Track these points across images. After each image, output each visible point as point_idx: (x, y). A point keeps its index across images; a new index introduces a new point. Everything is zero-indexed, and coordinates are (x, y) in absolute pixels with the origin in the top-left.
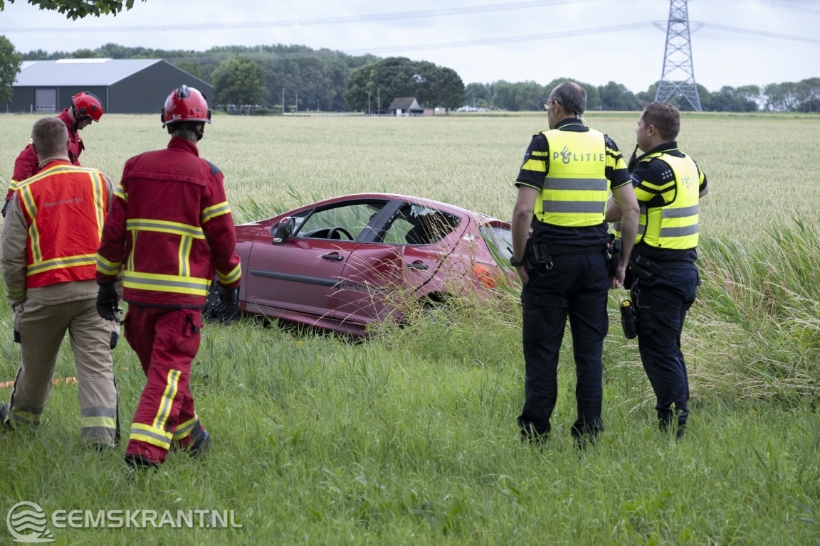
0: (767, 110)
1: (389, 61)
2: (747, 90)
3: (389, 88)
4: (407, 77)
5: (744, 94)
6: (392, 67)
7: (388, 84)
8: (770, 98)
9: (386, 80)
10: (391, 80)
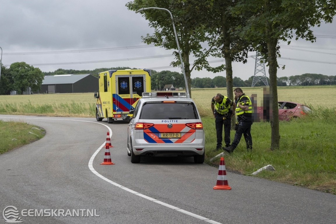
0: (290, 85)
1: (163, 72)
2: (283, 79)
3: (163, 81)
4: (170, 77)
5: (282, 80)
6: (164, 74)
7: (163, 80)
8: (291, 81)
9: (162, 79)
10: (164, 79)
